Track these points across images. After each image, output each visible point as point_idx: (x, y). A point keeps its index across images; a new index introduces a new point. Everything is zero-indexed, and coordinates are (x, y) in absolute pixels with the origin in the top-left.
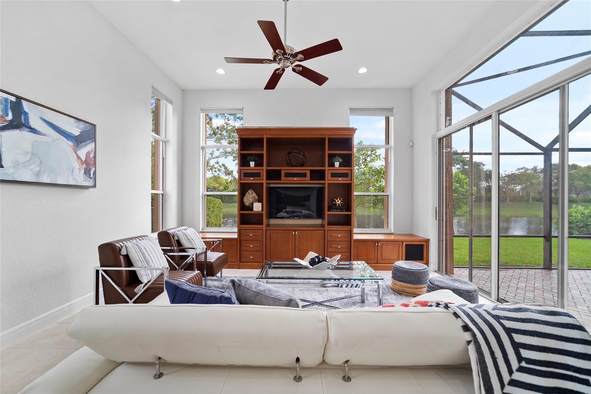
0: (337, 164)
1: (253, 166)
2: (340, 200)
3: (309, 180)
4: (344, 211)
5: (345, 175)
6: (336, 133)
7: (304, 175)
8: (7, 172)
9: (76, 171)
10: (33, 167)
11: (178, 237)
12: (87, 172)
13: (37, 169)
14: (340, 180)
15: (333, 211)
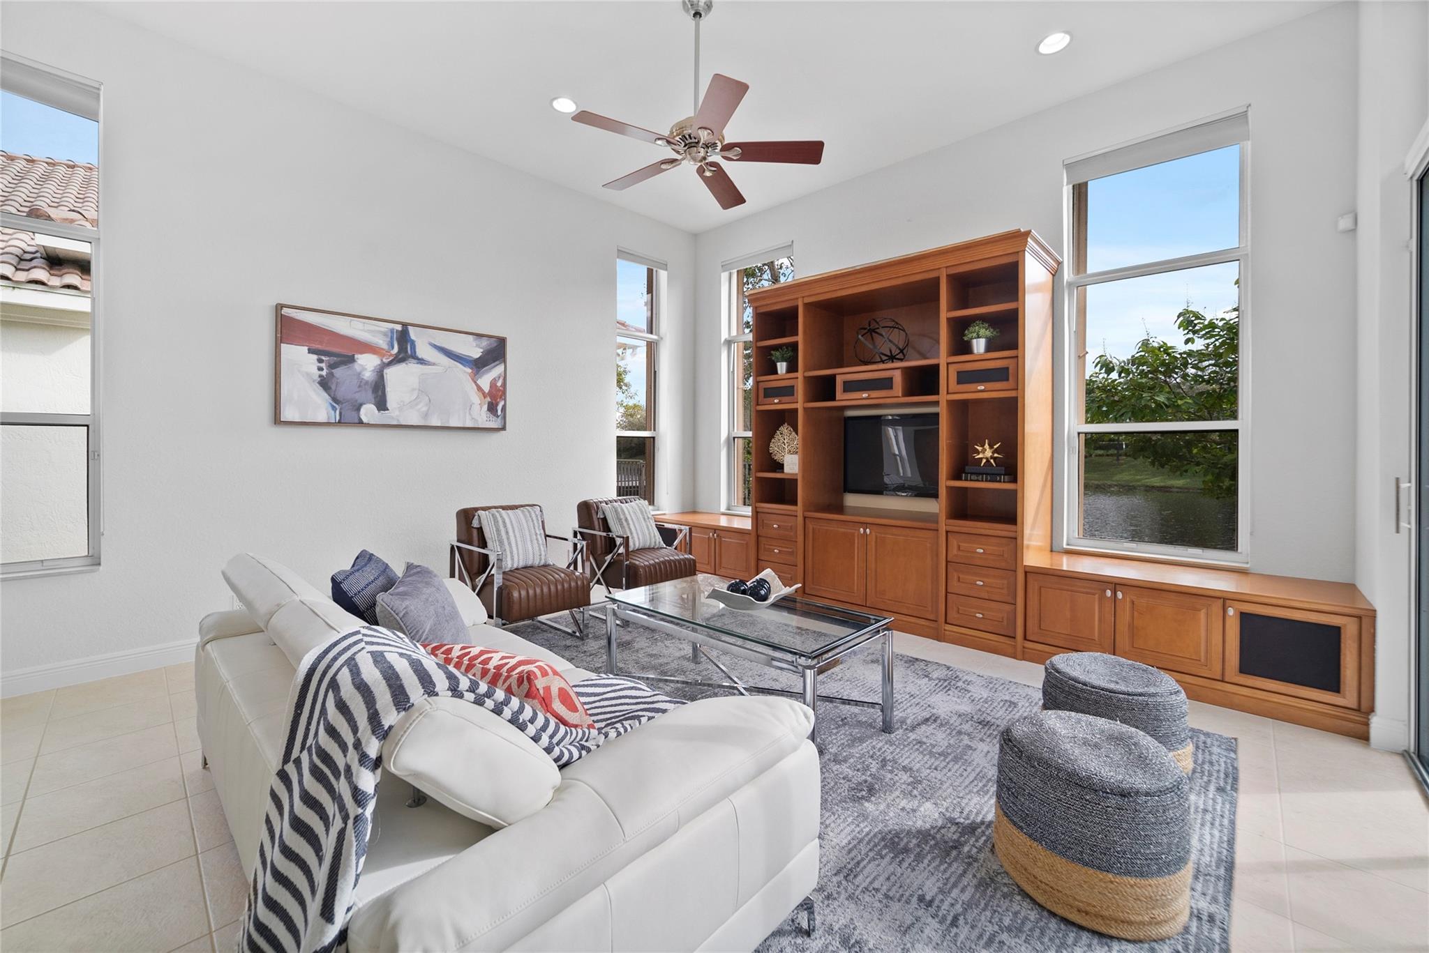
0: (979, 346)
1: (784, 372)
2: (991, 446)
3: (900, 395)
4: (1000, 481)
5: (1001, 374)
6: (968, 256)
7: (886, 384)
8: (392, 415)
9: (476, 407)
10: (419, 407)
11: (604, 513)
12: (492, 408)
13: (425, 409)
14: (981, 391)
15: (966, 480)
